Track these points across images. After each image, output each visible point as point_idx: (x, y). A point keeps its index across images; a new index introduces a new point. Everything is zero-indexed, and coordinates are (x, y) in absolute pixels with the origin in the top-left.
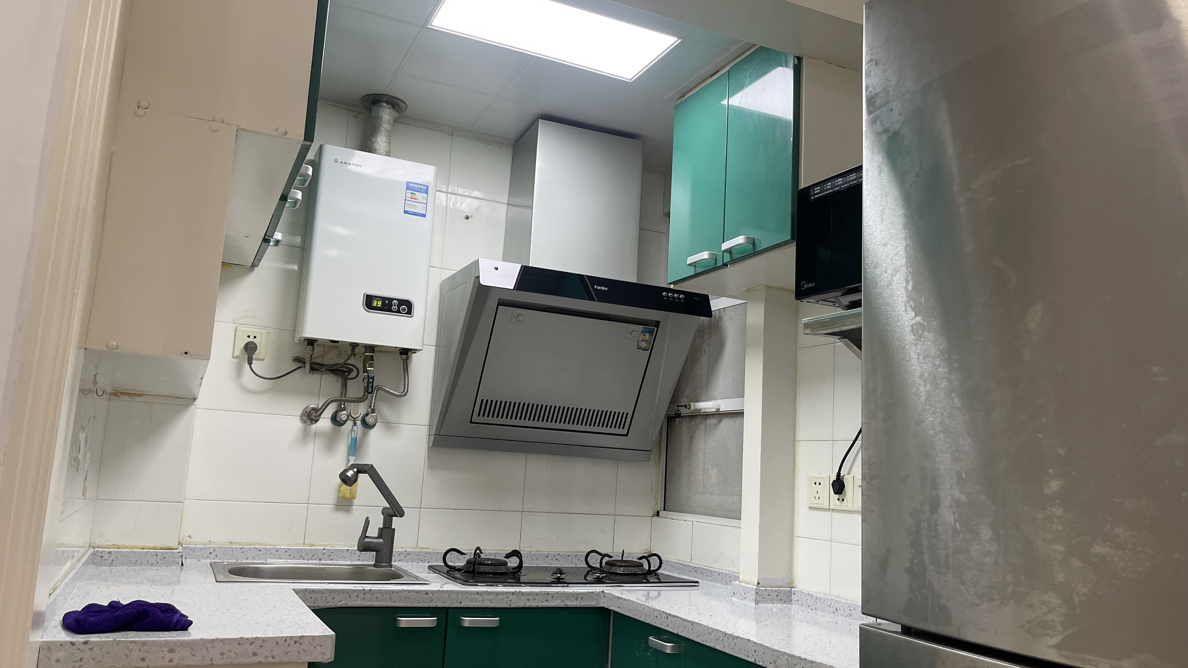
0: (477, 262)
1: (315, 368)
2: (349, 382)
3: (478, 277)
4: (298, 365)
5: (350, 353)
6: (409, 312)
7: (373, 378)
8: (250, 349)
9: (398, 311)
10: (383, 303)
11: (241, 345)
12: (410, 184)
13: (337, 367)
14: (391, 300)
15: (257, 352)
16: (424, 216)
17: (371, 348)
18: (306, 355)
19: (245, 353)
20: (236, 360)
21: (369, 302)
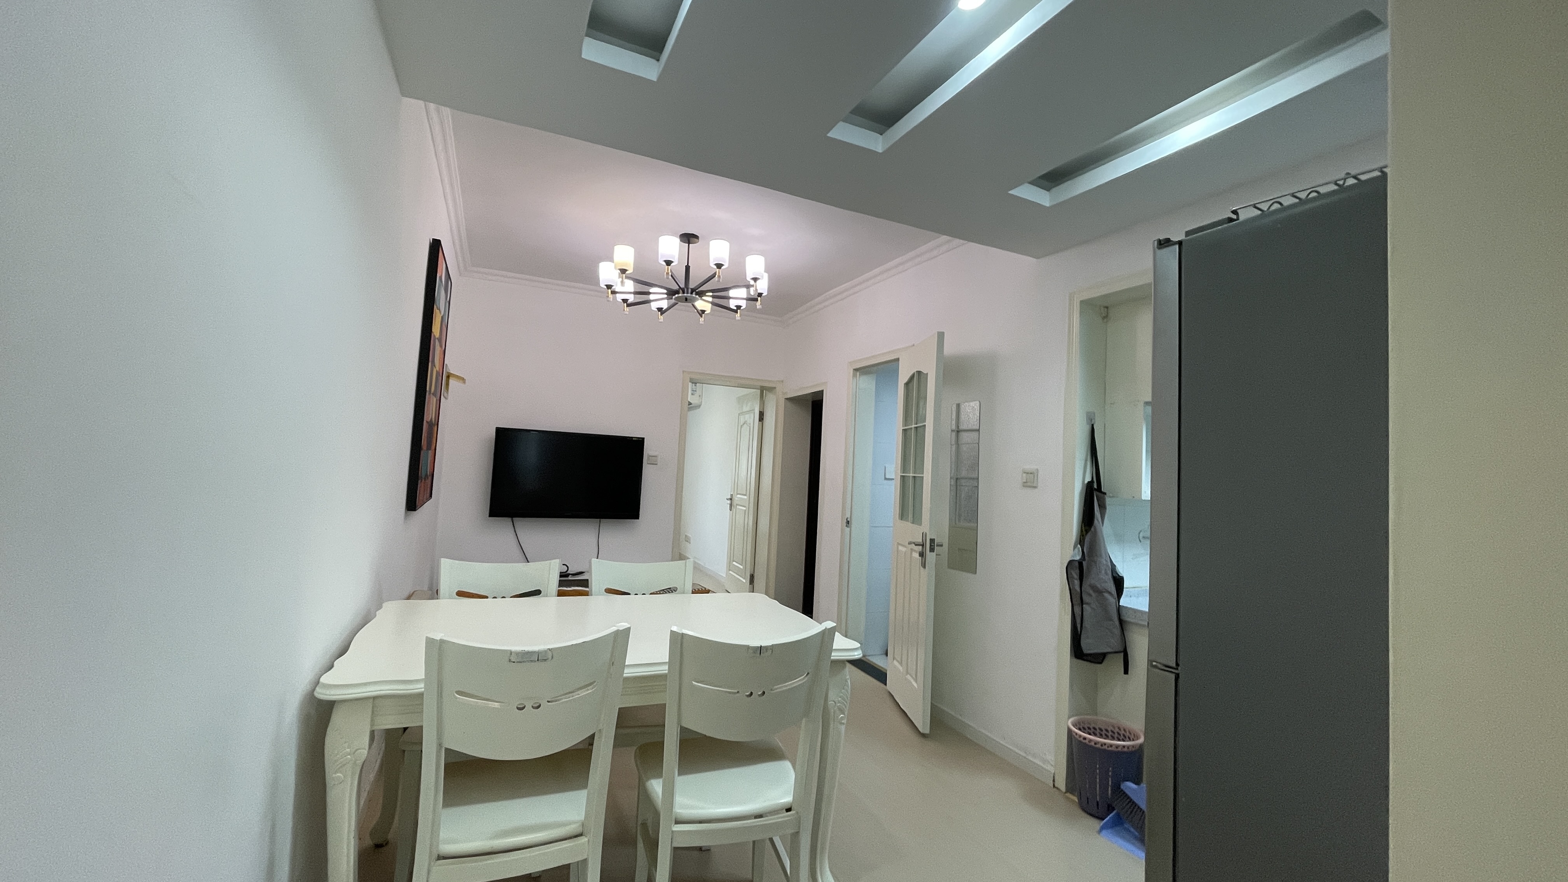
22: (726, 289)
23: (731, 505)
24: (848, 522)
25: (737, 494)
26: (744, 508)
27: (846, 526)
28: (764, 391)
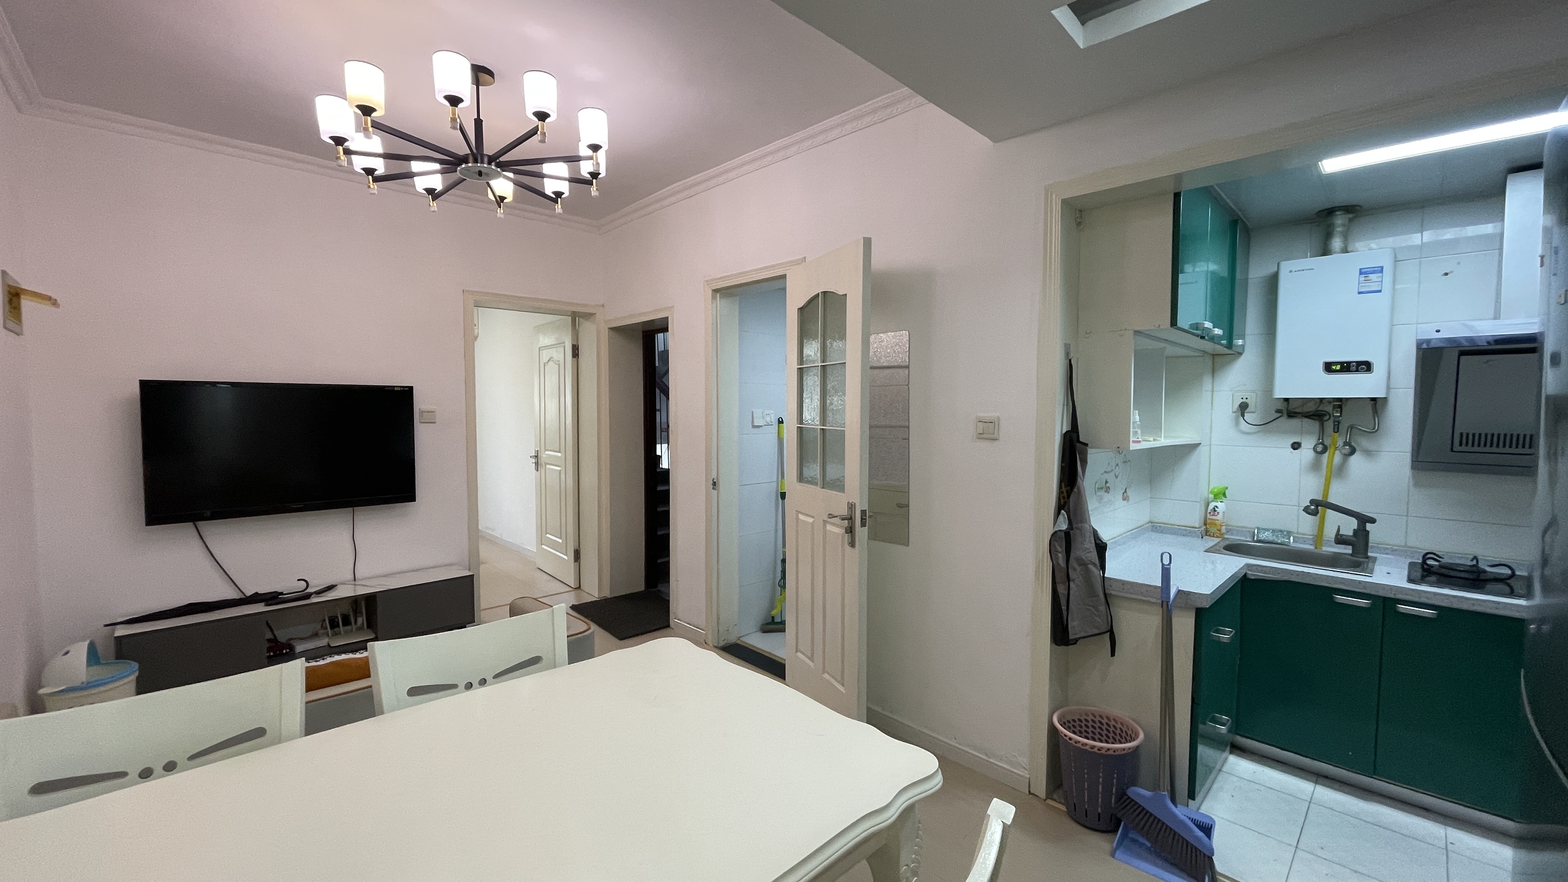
1: (1293, 416)
2: (1325, 423)
4: (1279, 415)
5: (1320, 404)
6: (1370, 369)
7: (1339, 422)
8: (1243, 408)
9: (1357, 371)
10: (1342, 367)
11: (1237, 405)
12: (1363, 271)
14: (1349, 363)
15: (1249, 408)
16: (1380, 291)
17: (1338, 399)
18: (1283, 409)
19: (1240, 409)
20: (1234, 414)
21: (1328, 367)
22: (541, 161)
23: (537, 464)
24: (714, 484)
25: (546, 450)
26: (559, 469)
27: (713, 488)
28: (577, 318)
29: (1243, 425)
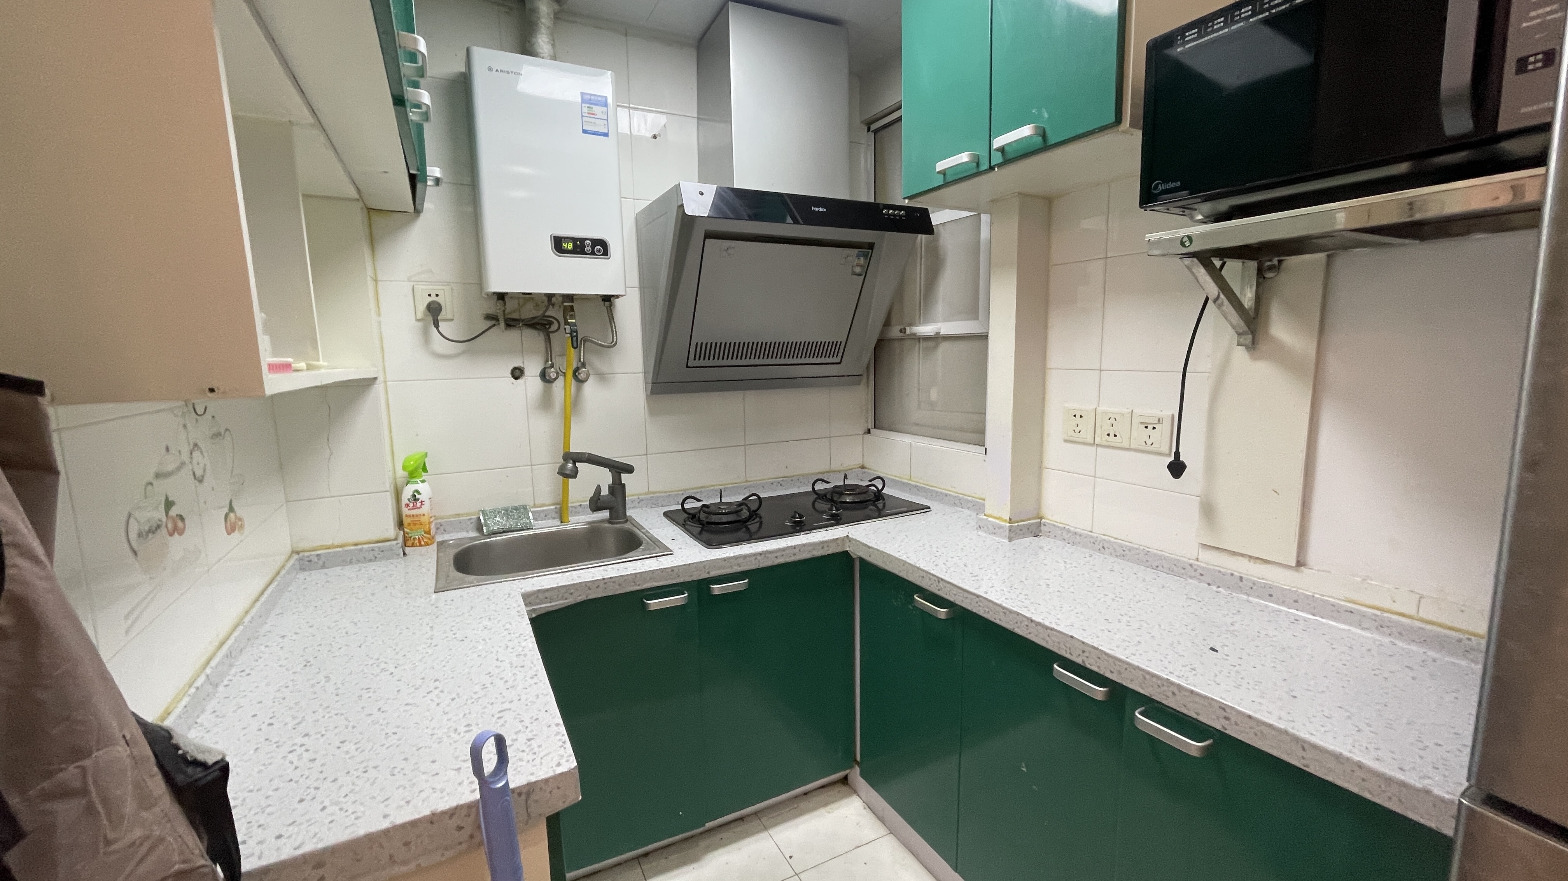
0: (678, 187)
1: (511, 324)
2: (553, 335)
3: (682, 205)
4: (491, 323)
5: (546, 303)
6: (606, 253)
7: (576, 332)
8: (434, 310)
9: (593, 253)
10: (575, 245)
11: (422, 307)
12: (585, 97)
13: (536, 321)
14: (583, 240)
15: (443, 313)
16: (606, 135)
17: (570, 298)
18: (498, 311)
19: (429, 314)
20: (420, 324)
21: (558, 244)
29: (439, 344)
